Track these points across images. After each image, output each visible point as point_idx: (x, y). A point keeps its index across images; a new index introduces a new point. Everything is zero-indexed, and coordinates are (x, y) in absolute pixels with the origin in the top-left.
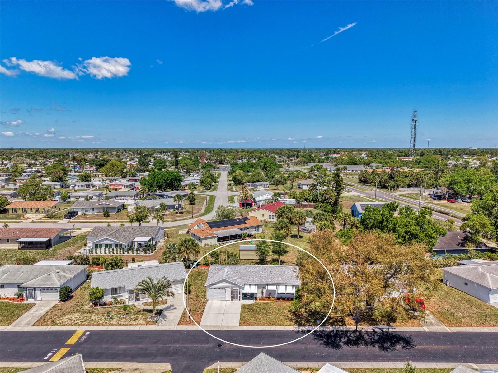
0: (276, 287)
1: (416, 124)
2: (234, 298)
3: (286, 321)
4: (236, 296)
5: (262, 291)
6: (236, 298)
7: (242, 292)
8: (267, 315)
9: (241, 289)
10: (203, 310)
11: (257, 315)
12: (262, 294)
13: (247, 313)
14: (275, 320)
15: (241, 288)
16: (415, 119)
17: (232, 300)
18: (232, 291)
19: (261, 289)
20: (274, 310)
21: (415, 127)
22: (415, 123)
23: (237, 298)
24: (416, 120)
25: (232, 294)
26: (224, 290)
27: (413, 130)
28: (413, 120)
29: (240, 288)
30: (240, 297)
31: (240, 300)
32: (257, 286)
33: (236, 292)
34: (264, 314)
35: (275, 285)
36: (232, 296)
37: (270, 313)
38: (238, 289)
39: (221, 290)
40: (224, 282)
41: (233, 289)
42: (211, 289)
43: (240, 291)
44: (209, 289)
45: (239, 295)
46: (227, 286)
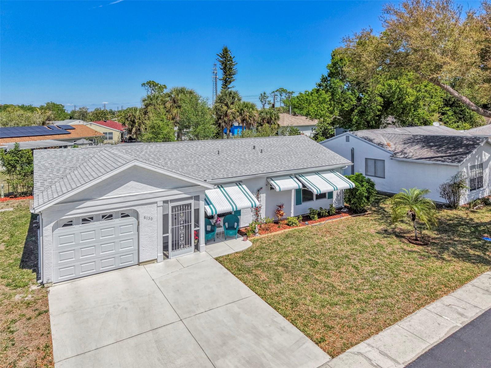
0: (296, 180)
2: (176, 246)
6: (182, 242)
9: (203, 203)
10: (42, 342)
15: (203, 196)
17: (166, 256)
18: (165, 217)
22: (216, 76)
23: (188, 243)
24: (216, 73)
25: (165, 231)
26: (132, 220)
29: (197, 198)
30: (197, 233)
31: (197, 248)
32: (245, 187)
33: (182, 218)
35: (290, 176)
36: (166, 240)
38: (192, 202)
39: (117, 222)
40: (132, 183)
41: (171, 205)
42: (65, 225)
43: (197, 211)
44: (54, 229)
45: (193, 229)
46: (144, 197)
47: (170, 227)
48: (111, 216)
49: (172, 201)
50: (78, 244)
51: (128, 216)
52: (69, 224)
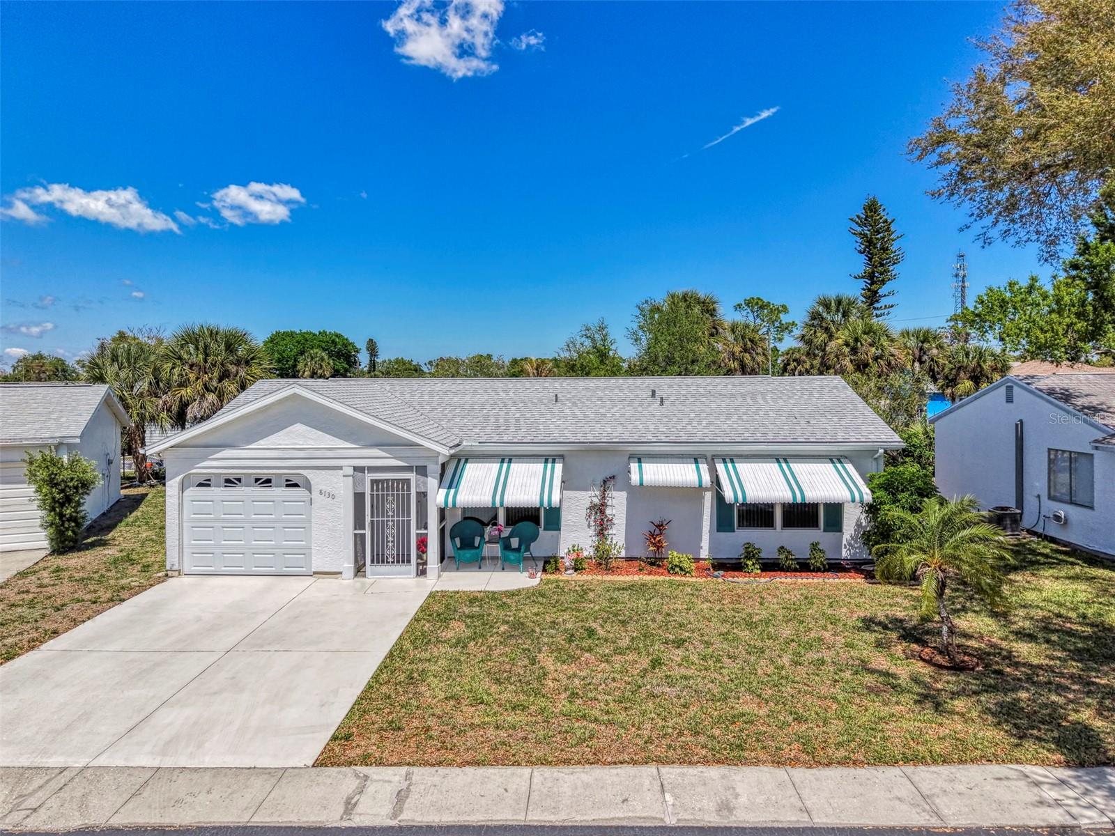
0: (704, 467)
1: (967, 284)
2: (379, 559)
3: (876, 707)
4: (391, 532)
5: (599, 509)
6: (390, 552)
7: (438, 497)
8: (656, 663)
9: (432, 482)
11: (549, 663)
12: (602, 532)
13: (460, 643)
14: (747, 705)
15: (434, 469)
16: (961, 273)
17: (360, 571)
18: (359, 498)
19: (590, 496)
20: (717, 627)
21: (963, 291)
22: (963, 282)
23: (403, 559)
24: (964, 276)
25: (359, 522)
26: (301, 492)
27: (959, 300)
28: (957, 276)
29: (422, 471)
30: (422, 544)
31: (422, 573)
32: (559, 467)
33: (390, 506)
34: (618, 651)
35: (697, 458)
36: (359, 540)
37: (679, 643)
38: (412, 476)
39: (278, 492)
40: (299, 427)
41: (369, 477)
42: (201, 485)
43: (422, 496)
44: (183, 488)
45: (414, 531)
46: (318, 454)
47: (368, 519)
48: (268, 481)
49: (373, 469)
50: (218, 519)
51: (296, 485)
52: (205, 484)
